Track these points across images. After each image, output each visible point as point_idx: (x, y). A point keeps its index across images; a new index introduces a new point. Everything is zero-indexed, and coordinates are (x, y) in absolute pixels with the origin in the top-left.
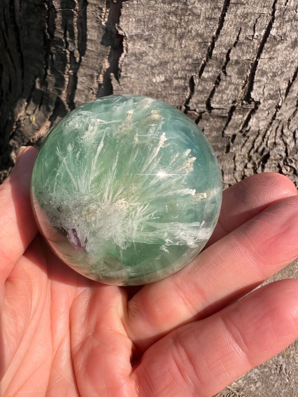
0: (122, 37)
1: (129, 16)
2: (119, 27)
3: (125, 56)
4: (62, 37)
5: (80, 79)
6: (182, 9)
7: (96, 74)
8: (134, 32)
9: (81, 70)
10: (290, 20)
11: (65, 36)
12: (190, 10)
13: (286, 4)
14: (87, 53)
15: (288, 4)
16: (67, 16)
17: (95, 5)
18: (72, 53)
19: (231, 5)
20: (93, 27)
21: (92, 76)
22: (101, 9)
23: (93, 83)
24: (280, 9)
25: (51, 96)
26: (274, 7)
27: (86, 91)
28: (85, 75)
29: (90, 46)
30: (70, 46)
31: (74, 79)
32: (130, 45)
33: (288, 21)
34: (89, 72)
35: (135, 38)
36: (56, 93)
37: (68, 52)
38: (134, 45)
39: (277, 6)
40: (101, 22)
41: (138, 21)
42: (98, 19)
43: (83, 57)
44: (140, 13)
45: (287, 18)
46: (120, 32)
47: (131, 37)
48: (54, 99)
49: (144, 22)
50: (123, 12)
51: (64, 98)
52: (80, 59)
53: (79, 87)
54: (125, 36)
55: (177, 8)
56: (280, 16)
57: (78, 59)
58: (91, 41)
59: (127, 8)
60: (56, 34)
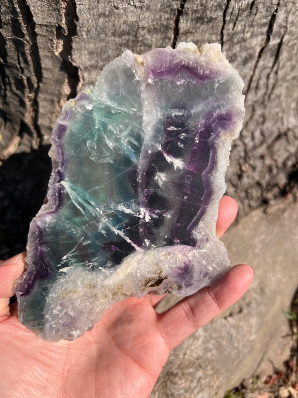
0: (76, 69)
1: (80, 49)
2: (72, 60)
3: (83, 85)
4: (16, 63)
5: (41, 104)
6: (133, 41)
7: (56, 99)
8: (88, 63)
9: (41, 96)
10: (239, 42)
11: (19, 63)
12: (142, 41)
13: (233, 29)
14: (44, 80)
15: (235, 29)
16: (19, 45)
17: (45, 36)
18: (29, 79)
19: (180, 35)
20: (46, 57)
21: (52, 102)
22: (52, 41)
23: (55, 107)
24: (228, 34)
25: (14, 117)
26: (222, 33)
27: (49, 115)
28: (46, 100)
29: (45, 74)
30: (26, 72)
31: (35, 103)
32: (86, 75)
33: (237, 43)
34: (49, 97)
35: (90, 68)
36: (20, 115)
37: (24, 78)
38: (89, 74)
39: (225, 32)
40: (53, 52)
41: (91, 53)
42: (50, 49)
43: (41, 84)
44: (91, 46)
45: (236, 40)
46: (74, 64)
47: (86, 68)
48: (18, 120)
49: (97, 54)
50: (74, 45)
51: (28, 119)
52: (38, 86)
53: (41, 110)
54: (80, 68)
55: (128, 40)
56: (228, 40)
57: (36, 85)
58: (46, 69)
59: (77, 43)
60: (9, 60)
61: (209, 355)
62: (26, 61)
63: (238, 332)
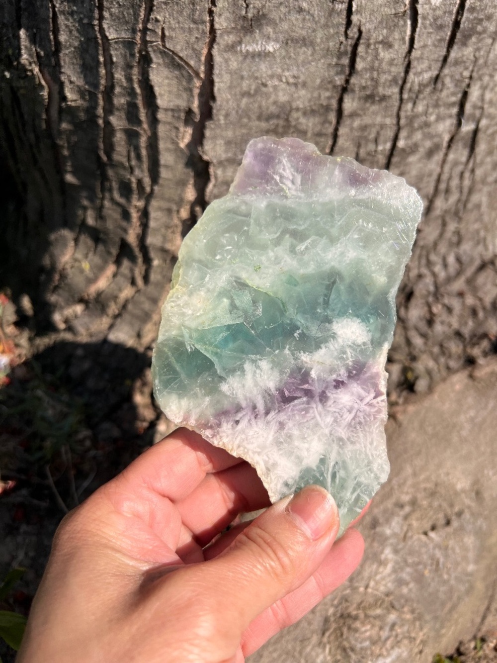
0: (207, 164)
1: (214, 138)
2: (203, 152)
3: (215, 186)
4: (124, 160)
5: (153, 214)
6: (284, 127)
7: (174, 208)
8: (224, 156)
9: (154, 203)
10: (421, 128)
11: (129, 160)
12: (295, 127)
13: (412, 110)
14: (161, 181)
15: (415, 110)
16: (132, 136)
17: (169, 123)
18: (140, 182)
19: (344, 118)
20: (168, 150)
21: (169, 211)
22: (177, 129)
23: (172, 219)
24: (407, 117)
25: (112, 236)
26: (398, 115)
27: (163, 230)
28: (160, 209)
29: (164, 173)
30: (137, 172)
31: (145, 214)
32: (219, 172)
33: (418, 129)
34: (165, 205)
35: (226, 163)
36: (120, 232)
37: (134, 180)
38: (224, 171)
39: (402, 114)
40: (177, 144)
41: (228, 143)
42: (173, 140)
43: (156, 188)
44: (230, 134)
45: (416, 125)
46: (205, 158)
47: (221, 163)
48: (117, 239)
49: (236, 144)
50: (208, 133)
51: (132, 238)
52: (152, 190)
53: (152, 224)
54: (212, 162)
55: (277, 126)
56: (407, 125)
57: (148, 189)
58: (166, 166)
59: (212, 129)
60: (116, 157)
61: (405, 590)
62: (139, 157)
63: (446, 556)
